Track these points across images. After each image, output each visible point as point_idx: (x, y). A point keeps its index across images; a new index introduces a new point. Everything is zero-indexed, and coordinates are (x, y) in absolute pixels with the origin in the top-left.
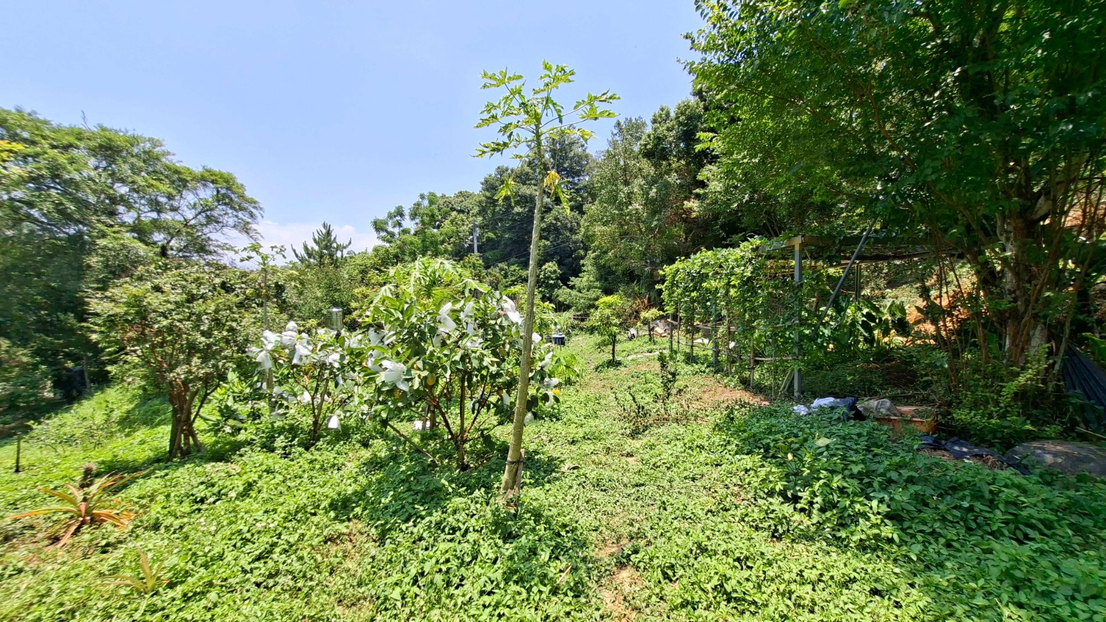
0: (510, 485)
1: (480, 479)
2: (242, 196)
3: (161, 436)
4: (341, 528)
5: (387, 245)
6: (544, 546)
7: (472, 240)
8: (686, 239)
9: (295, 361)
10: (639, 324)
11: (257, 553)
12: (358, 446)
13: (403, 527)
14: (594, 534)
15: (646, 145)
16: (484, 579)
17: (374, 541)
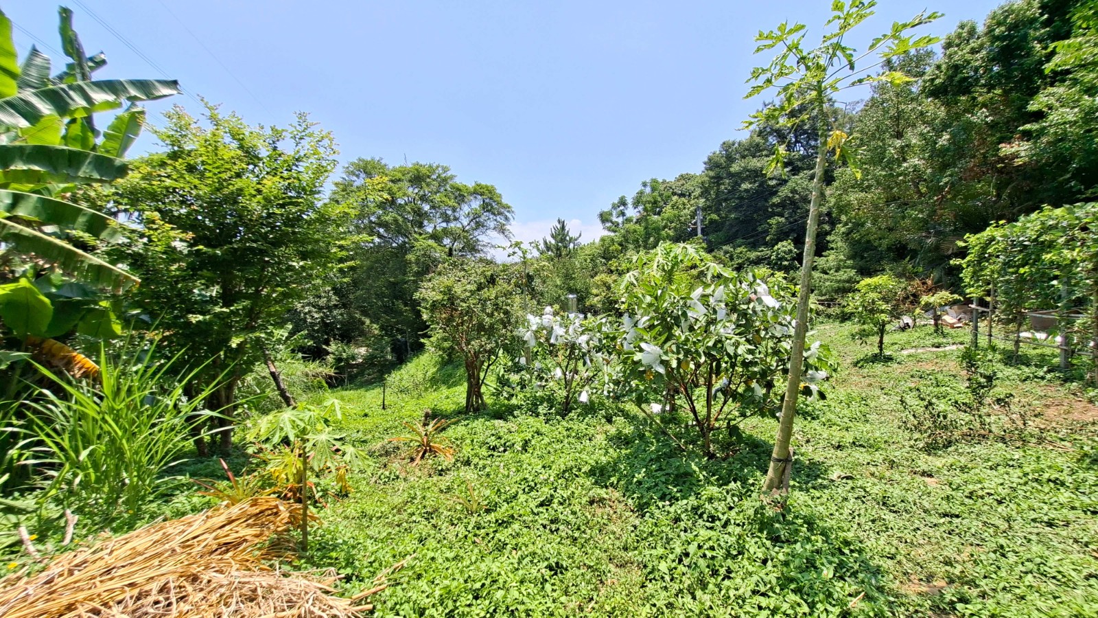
0: (776, 484)
1: (732, 470)
2: (499, 203)
3: (458, 395)
4: (602, 492)
5: (612, 234)
6: (824, 561)
7: (695, 224)
8: (999, 196)
9: (552, 341)
10: (918, 311)
11: (541, 499)
12: (603, 420)
13: (660, 504)
14: (890, 562)
15: (933, 80)
16: (755, 578)
17: (632, 511)
